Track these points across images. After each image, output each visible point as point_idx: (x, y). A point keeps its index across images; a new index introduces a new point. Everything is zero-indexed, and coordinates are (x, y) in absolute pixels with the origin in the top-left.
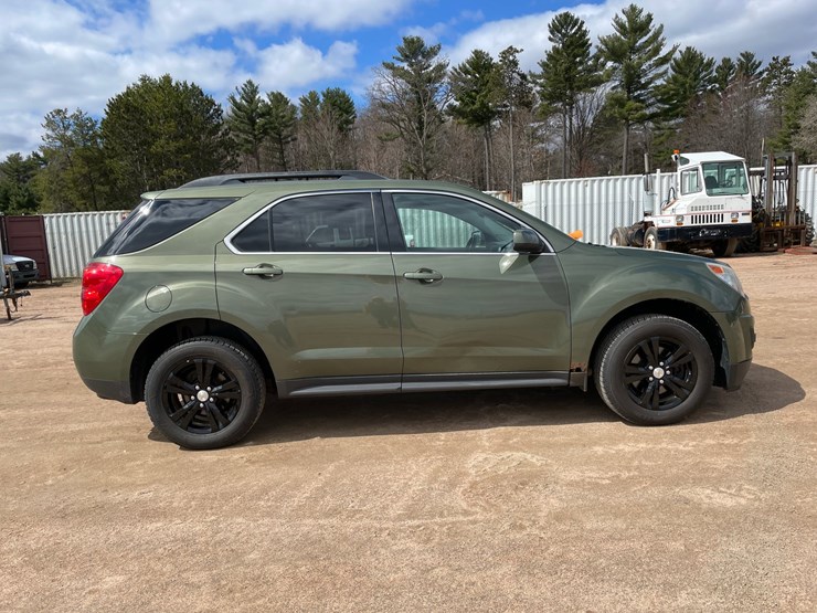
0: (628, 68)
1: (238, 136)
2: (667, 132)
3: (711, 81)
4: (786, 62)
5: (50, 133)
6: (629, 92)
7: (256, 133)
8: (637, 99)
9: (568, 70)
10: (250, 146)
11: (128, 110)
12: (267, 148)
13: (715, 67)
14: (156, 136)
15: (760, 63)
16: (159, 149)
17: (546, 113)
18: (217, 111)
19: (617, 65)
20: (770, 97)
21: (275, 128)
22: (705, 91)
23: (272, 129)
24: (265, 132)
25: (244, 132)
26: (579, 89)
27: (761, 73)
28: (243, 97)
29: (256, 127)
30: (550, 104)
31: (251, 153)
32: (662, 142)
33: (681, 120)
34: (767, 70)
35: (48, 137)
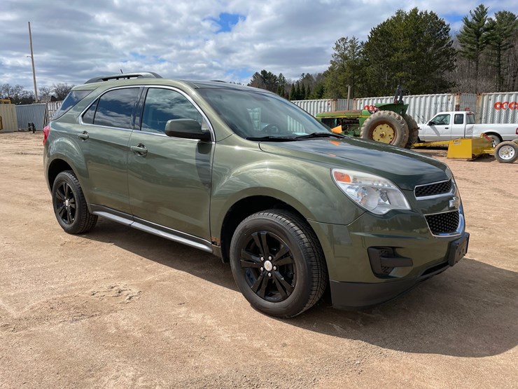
1: (464, 46)
5: (337, 52)
7: (480, 43)
10: (472, 53)
11: (382, 35)
12: (488, 54)
14: (396, 50)
16: (396, 59)
18: (446, 29)
21: (496, 39)
23: (493, 39)
24: (487, 43)
25: (470, 43)
28: (474, 18)
29: (480, 38)
31: (473, 58)
35: (335, 55)
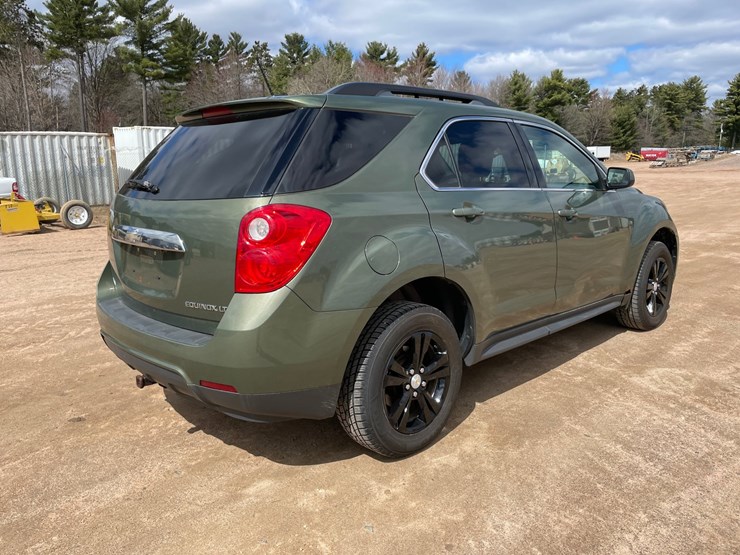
0: (142, 26)
2: (173, 93)
3: (206, 52)
4: (265, 46)
6: (143, 50)
8: (151, 57)
9: (77, 16)
13: (207, 41)
15: (247, 45)
17: (55, 56)
19: (128, 21)
20: (255, 74)
22: (201, 60)
26: (91, 38)
27: (247, 53)
30: (58, 48)
32: (170, 101)
33: (184, 84)
34: (251, 51)
